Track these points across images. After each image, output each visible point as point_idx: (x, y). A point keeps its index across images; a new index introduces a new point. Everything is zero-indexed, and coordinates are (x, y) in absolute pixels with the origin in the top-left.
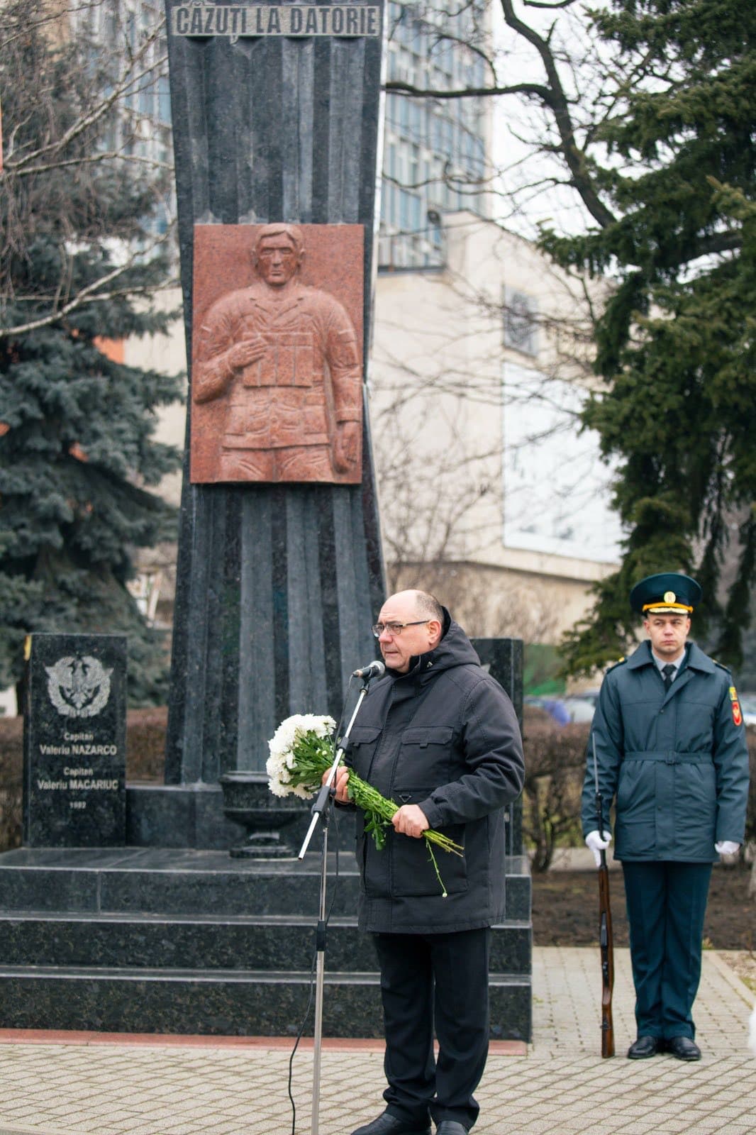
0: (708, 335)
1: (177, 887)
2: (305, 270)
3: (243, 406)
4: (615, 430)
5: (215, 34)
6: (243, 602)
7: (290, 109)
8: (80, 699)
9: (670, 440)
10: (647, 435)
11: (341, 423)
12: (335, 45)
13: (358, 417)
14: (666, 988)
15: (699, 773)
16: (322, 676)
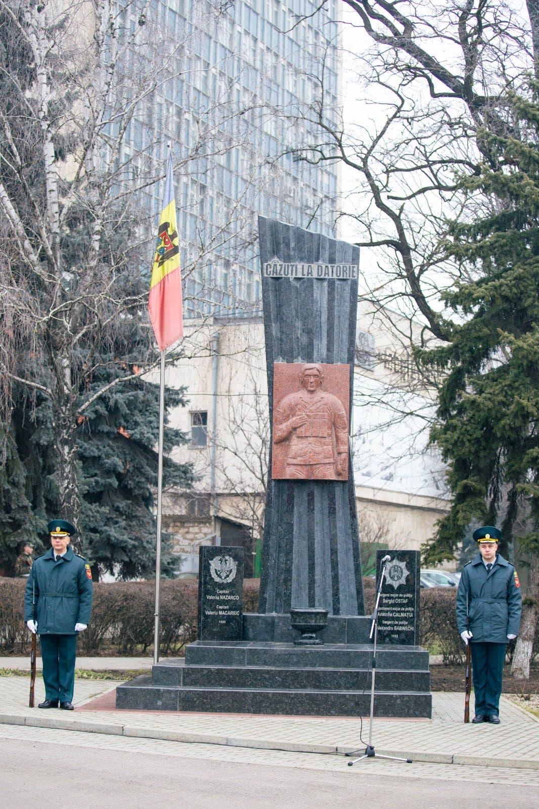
0: (496, 403)
1: (279, 655)
2: (324, 384)
3: (296, 445)
4: (450, 447)
5: (283, 276)
6: (294, 533)
7: (317, 311)
8: (223, 575)
9: (477, 452)
10: (465, 450)
11: (339, 453)
12: (337, 282)
13: (347, 451)
14: (487, 695)
15: (501, 607)
16: (330, 566)
